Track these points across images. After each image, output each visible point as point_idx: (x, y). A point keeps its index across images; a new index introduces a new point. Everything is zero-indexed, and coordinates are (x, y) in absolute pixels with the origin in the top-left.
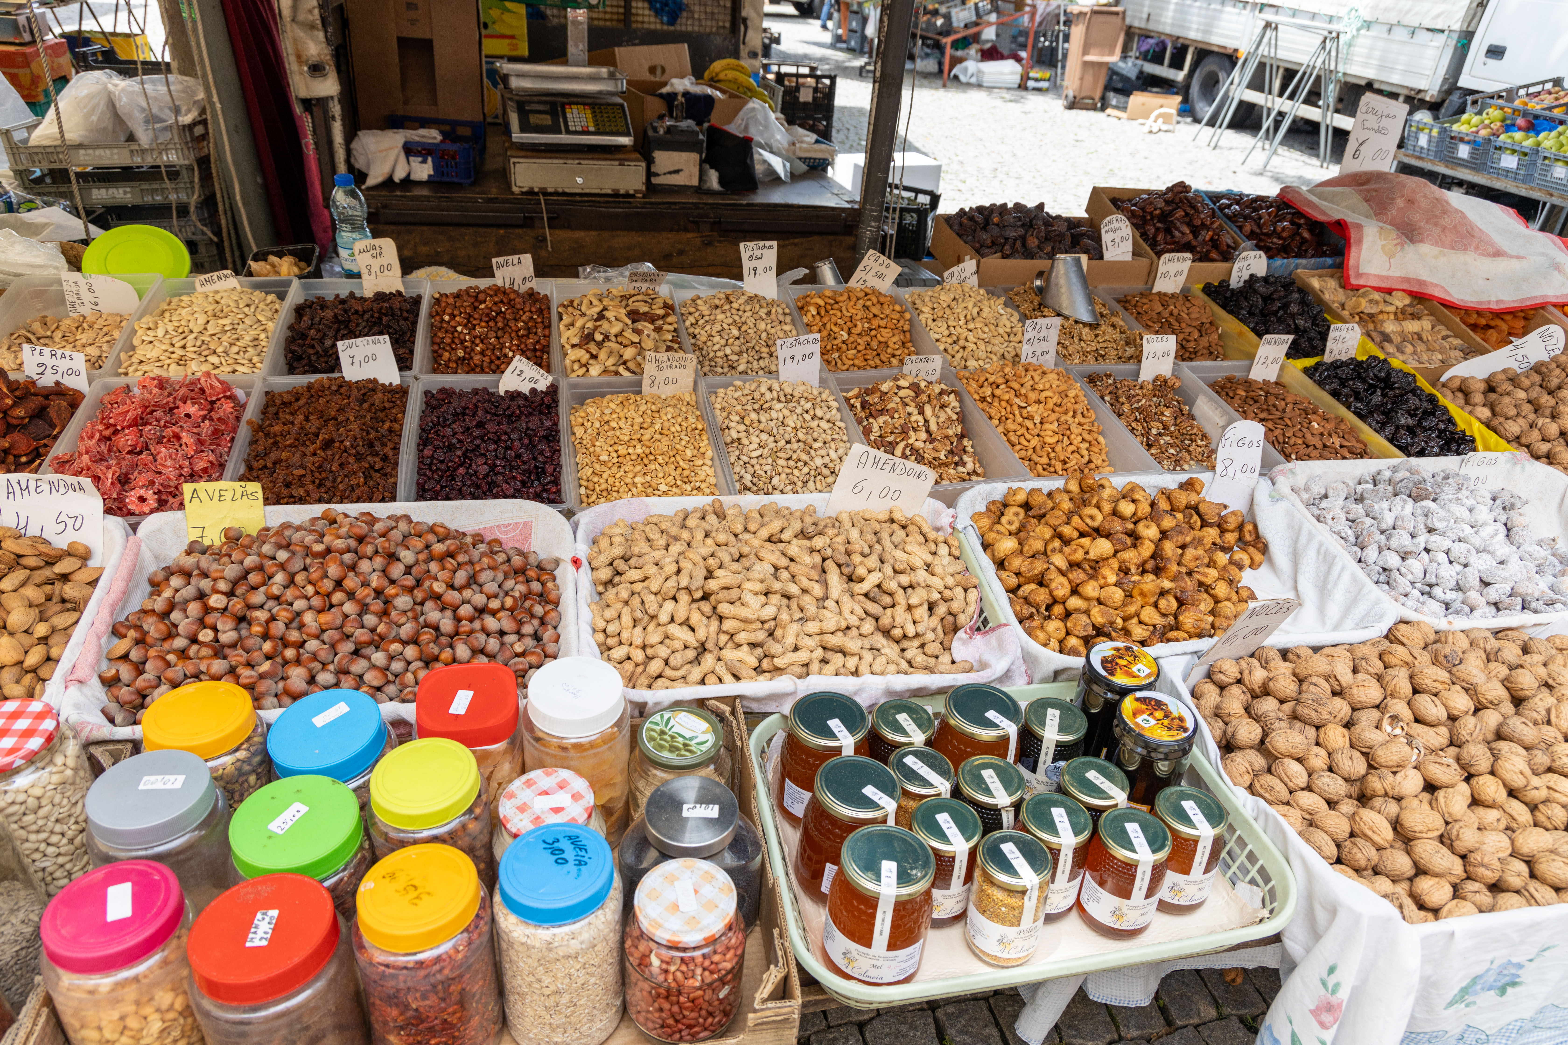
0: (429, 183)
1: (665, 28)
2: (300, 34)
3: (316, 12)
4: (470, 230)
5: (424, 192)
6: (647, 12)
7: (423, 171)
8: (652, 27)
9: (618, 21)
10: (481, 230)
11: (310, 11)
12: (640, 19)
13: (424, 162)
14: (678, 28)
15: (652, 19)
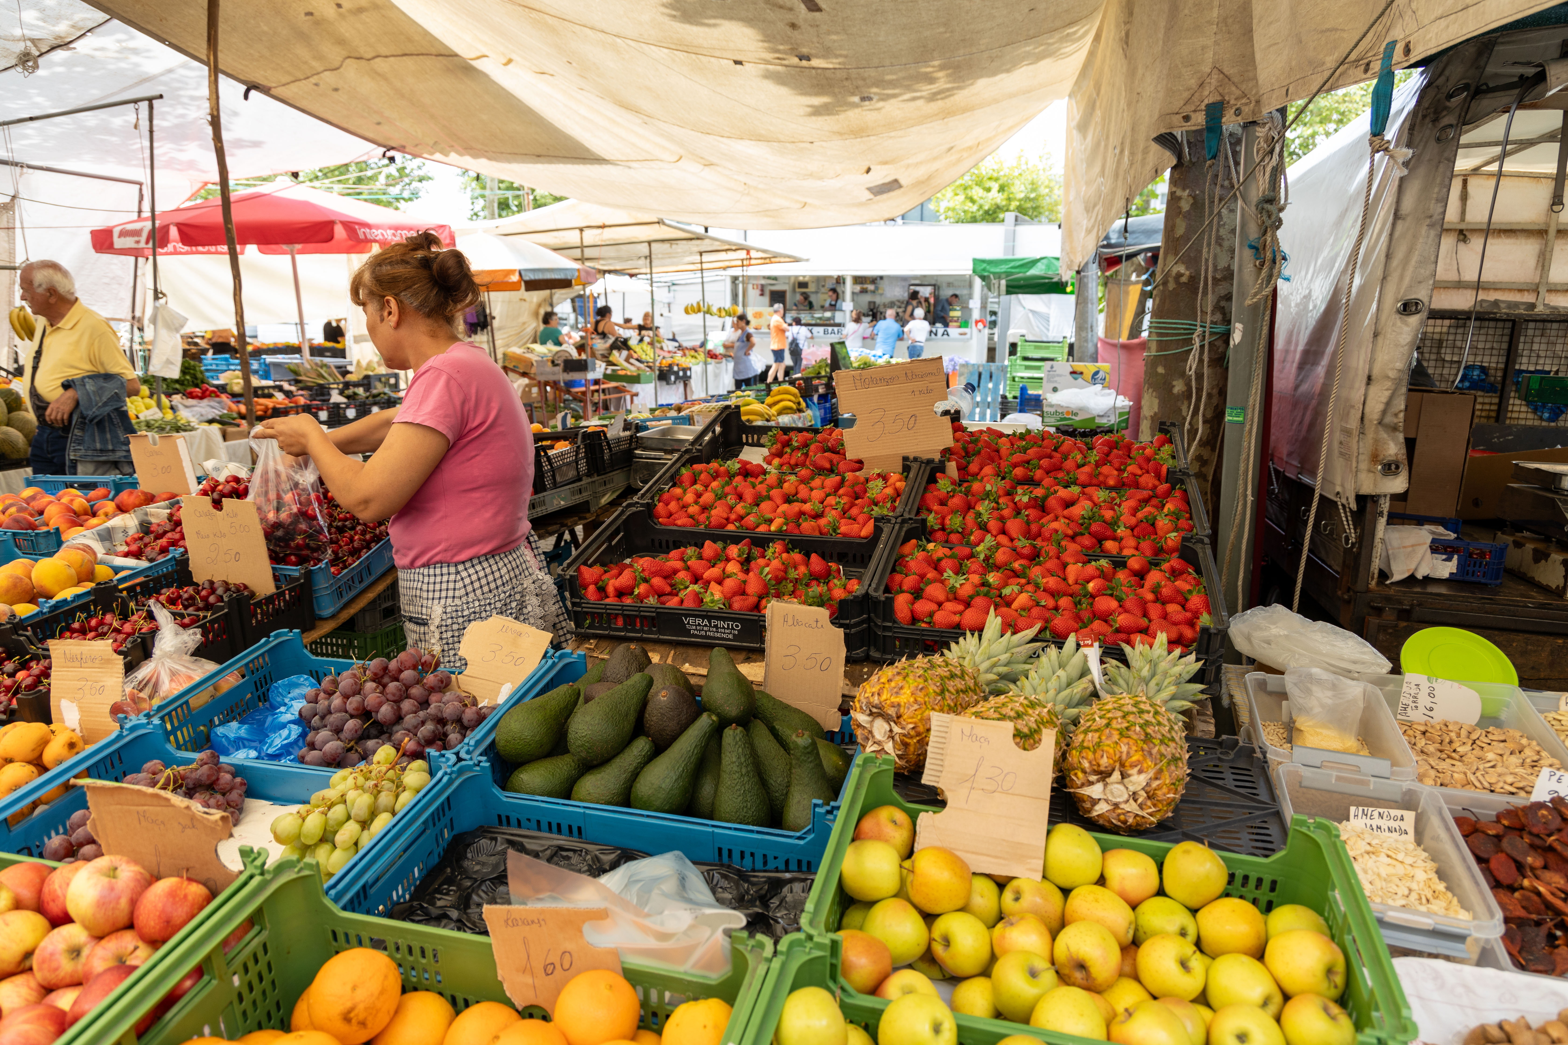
0: (1450, 581)
1: (1544, 424)
2: (1383, 435)
3: (1402, 415)
4: (1521, 637)
5: (1443, 590)
6: (1524, 409)
7: (1445, 568)
8: (1530, 423)
9: (1488, 417)
10: (1534, 637)
11: (1396, 415)
12: (1515, 415)
13: (1449, 559)
14: (1561, 423)
15: (1530, 416)
